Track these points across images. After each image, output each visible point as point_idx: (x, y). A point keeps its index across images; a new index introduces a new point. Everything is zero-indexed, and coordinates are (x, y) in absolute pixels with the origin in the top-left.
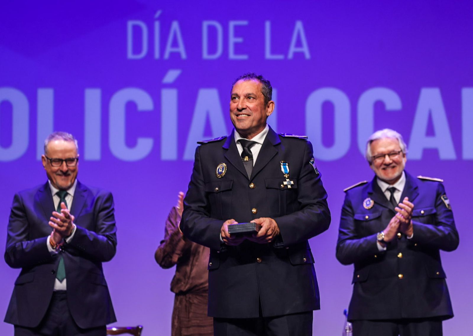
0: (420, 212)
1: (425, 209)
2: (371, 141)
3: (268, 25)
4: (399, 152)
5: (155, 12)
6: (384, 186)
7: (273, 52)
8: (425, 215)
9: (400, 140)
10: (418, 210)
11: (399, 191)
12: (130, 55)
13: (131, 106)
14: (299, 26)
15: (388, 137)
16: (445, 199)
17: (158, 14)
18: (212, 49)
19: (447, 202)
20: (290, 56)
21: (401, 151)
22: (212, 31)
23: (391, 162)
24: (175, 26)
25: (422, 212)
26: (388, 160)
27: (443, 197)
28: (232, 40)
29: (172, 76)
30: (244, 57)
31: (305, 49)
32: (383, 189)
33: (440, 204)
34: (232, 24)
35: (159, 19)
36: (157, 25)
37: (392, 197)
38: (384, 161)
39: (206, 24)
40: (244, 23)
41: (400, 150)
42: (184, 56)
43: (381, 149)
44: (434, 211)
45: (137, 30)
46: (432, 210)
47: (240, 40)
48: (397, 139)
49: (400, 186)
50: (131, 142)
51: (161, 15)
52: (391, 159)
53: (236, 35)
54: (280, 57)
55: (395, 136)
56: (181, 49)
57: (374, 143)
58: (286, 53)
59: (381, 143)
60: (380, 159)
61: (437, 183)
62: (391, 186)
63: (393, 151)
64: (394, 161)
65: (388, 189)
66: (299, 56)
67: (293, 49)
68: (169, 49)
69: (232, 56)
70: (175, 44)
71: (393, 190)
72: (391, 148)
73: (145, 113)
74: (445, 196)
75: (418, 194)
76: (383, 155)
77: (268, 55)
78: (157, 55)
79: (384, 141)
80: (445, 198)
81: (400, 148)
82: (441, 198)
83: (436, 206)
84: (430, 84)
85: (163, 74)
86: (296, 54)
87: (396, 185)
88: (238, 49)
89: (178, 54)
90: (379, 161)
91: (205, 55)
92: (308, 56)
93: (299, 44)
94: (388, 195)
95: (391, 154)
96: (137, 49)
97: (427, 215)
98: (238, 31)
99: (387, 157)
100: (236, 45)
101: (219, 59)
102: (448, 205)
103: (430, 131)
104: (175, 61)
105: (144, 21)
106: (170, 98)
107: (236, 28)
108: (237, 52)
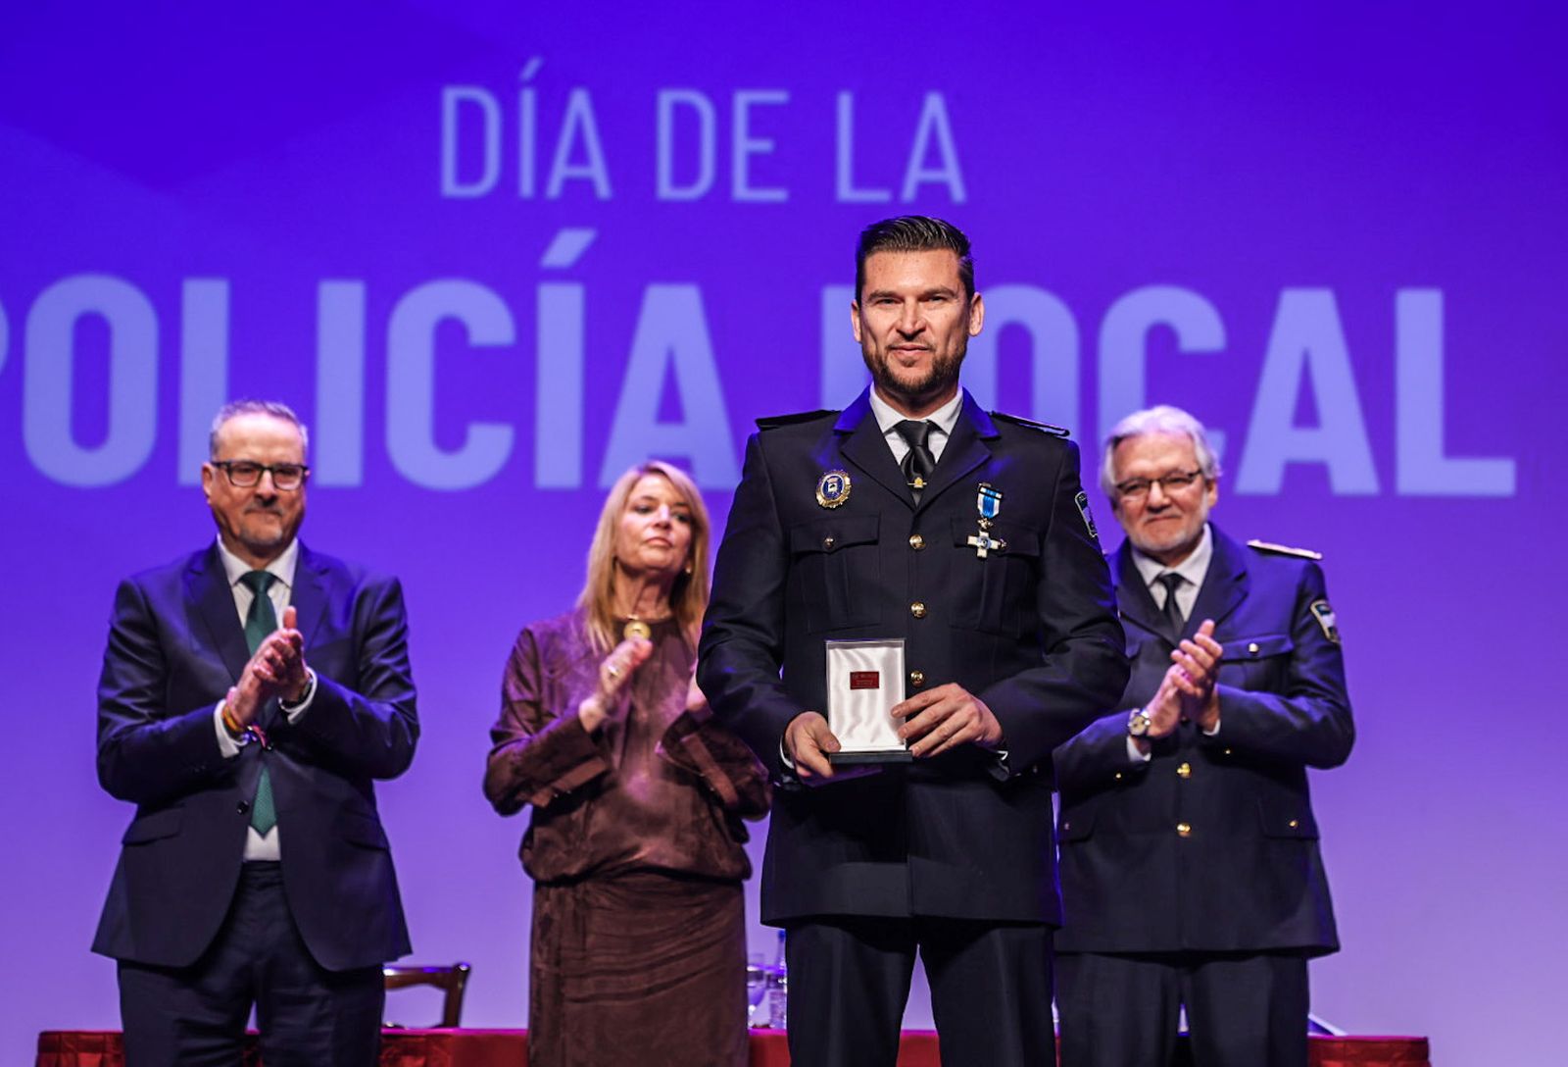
0: (1248, 647)
1: (1262, 639)
2: (1117, 441)
3: (845, 103)
4: (1191, 475)
5: (522, 63)
6: (1150, 570)
7: (860, 180)
8: (1260, 655)
9: (1197, 439)
10: (1243, 642)
11: (1191, 583)
12: (450, 187)
13: (450, 333)
14: (934, 106)
15: (1161, 431)
16: (1323, 613)
17: (531, 68)
18: (685, 172)
19: (1326, 621)
20: (909, 193)
21: (1200, 471)
22: (686, 118)
23: (1166, 501)
24: (580, 103)
25: (1253, 648)
26: (1156, 494)
27: (1317, 607)
28: (743, 145)
29: (568, 246)
30: (778, 195)
31: (951, 174)
32: (1148, 579)
33: (1306, 627)
34: (742, 100)
35: (534, 82)
36: (528, 100)
37: (1171, 602)
38: (1147, 498)
39: (667, 99)
40: (778, 97)
41: (1195, 468)
42: (603, 190)
43: (1141, 464)
44: (1288, 646)
45: (471, 115)
46: (1281, 642)
47: (765, 146)
48: (1190, 437)
49: (1195, 569)
50: (449, 436)
51: (540, 74)
52: (1165, 496)
53: (756, 130)
54: (880, 196)
55: (1183, 427)
56: (597, 171)
57: (1123, 445)
58: (895, 184)
59: (1140, 446)
60: (1137, 494)
61: (1303, 562)
62: (1169, 571)
63: (1175, 470)
64: (1174, 502)
65: (1159, 579)
66: (933, 193)
67: (916, 174)
68: (562, 170)
69: (741, 191)
70: (579, 155)
71: (1173, 582)
72: (1169, 461)
73: (491, 354)
74: (1321, 602)
75: (1246, 595)
76: (1144, 482)
77: (846, 191)
78: (526, 186)
79: (1151, 438)
80: (1323, 608)
81: (1196, 462)
82: (1309, 610)
83: (1294, 632)
84: (1307, 279)
85: (545, 241)
86: (924, 188)
87: (1181, 569)
88: (761, 171)
89: (588, 185)
90: (1133, 501)
91: (666, 190)
92: (958, 192)
93: (933, 159)
94: (1159, 594)
95: (1170, 478)
96: (470, 170)
97: (1265, 658)
98: (761, 121)
99: (1156, 488)
100: (755, 160)
101: (704, 201)
102: (1330, 629)
103: (1306, 413)
104: (578, 203)
105: (493, 87)
106: (562, 310)
107: (754, 110)
108: (755, 181)
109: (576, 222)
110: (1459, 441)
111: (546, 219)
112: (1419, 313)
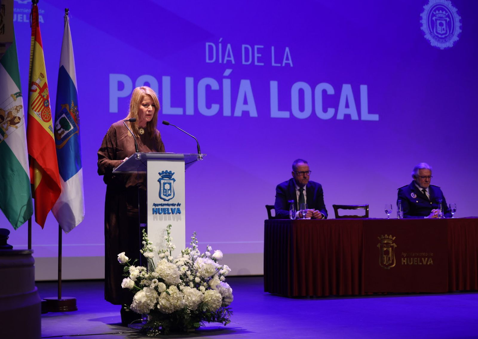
3: (273, 48)
5: (219, 39)
7: (276, 62)
12: (207, 61)
13: (208, 87)
14: (287, 49)
17: (221, 40)
18: (247, 60)
20: (284, 65)
22: (247, 50)
24: (229, 46)
28: (256, 55)
29: (228, 72)
30: (262, 64)
31: (290, 62)
34: (256, 47)
35: (221, 42)
36: (220, 45)
39: (243, 46)
40: (262, 47)
42: (233, 62)
45: (211, 48)
47: (260, 55)
50: (208, 106)
51: (222, 40)
53: (258, 53)
54: (279, 65)
56: (232, 59)
58: (281, 63)
66: (288, 65)
67: (285, 61)
68: (226, 58)
69: (256, 63)
70: (229, 56)
73: (215, 91)
77: (273, 64)
78: (220, 61)
84: (347, 83)
85: (224, 71)
86: (286, 64)
88: (259, 60)
89: (231, 61)
91: (244, 62)
92: (292, 65)
93: (287, 59)
96: (211, 58)
98: (259, 51)
100: (258, 57)
101: (250, 64)
103: (347, 105)
104: (229, 65)
105: (214, 43)
106: (227, 84)
107: (258, 49)
108: (258, 62)
109: (229, 68)
110: (370, 112)
111: (224, 67)
112: (364, 89)
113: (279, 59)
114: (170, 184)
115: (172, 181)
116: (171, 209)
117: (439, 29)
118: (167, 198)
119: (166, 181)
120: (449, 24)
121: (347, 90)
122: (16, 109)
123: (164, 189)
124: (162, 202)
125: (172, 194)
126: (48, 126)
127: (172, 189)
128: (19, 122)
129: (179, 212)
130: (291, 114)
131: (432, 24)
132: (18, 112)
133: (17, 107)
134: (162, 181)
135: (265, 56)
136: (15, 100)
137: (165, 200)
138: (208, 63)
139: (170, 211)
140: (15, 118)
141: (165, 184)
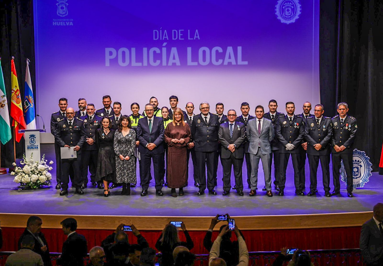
3: (189, 31)
5: (160, 28)
7: (190, 38)
12: (154, 39)
13: (155, 52)
14: (197, 31)
18: (175, 37)
20: (195, 39)
22: (175, 32)
24: (165, 31)
28: (180, 35)
29: (165, 44)
30: (183, 39)
31: (198, 37)
34: (180, 31)
36: (161, 31)
39: (173, 31)
40: (183, 30)
42: (168, 39)
45: (156, 32)
47: (182, 35)
50: (155, 61)
51: (162, 29)
53: (181, 33)
54: (192, 39)
56: (167, 37)
58: (194, 38)
66: (197, 39)
67: (195, 37)
68: (164, 37)
69: (180, 39)
70: (165, 36)
73: (158, 54)
77: (189, 39)
78: (161, 39)
84: (230, 46)
85: (163, 44)
86: (196, 38)
88: (181, 37)
91: (173, 39)
92: (199, 39)
93: (197, 35)
96: (156, 37)
98: (181, 32)
100: (181, 36)
101: (177, 40)
103: (230, 58)
104: (165, 40)
105: (158, 30)
106: (164, 50)
107: (181, 31)
108: (181, 38)
109: (166, 42)
110: (243, 60)
112: (240, 49)
113: (192, 36)
114: (34, 139)
115: (34, 138)
116: (35, 147)
117: (287, 13)
118: (33, 144)
119: (32, 138)
120: (293, 10)
121: (230, 49)
122: (3, 101)
123: (31, 140)
124: (31, 145)
125: (35, 142)
126: (20, 106)
127: (34, 141)
128: (4, 106)
129: (37, 148)
130: (199, 64)
131: (282, 11)
132: (4, 102)
133: (3, 100)
134: (31, 138)
135: (185, 35)
136: (3, 98)
137: (32, 144)
138: (155, 40)
139: (34, 148)
140: (3, 104)
141: (31, 139)
